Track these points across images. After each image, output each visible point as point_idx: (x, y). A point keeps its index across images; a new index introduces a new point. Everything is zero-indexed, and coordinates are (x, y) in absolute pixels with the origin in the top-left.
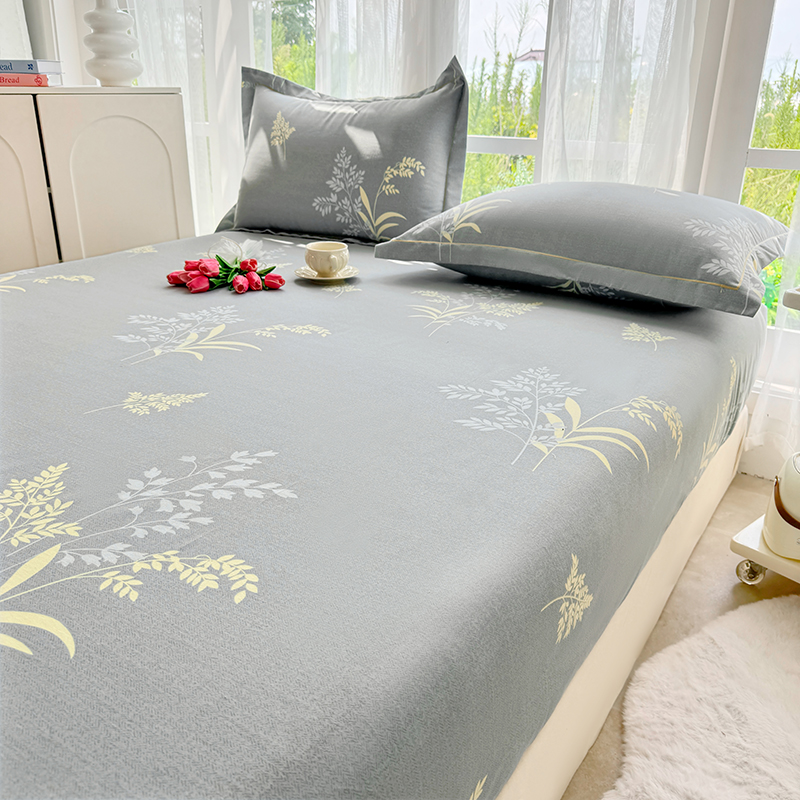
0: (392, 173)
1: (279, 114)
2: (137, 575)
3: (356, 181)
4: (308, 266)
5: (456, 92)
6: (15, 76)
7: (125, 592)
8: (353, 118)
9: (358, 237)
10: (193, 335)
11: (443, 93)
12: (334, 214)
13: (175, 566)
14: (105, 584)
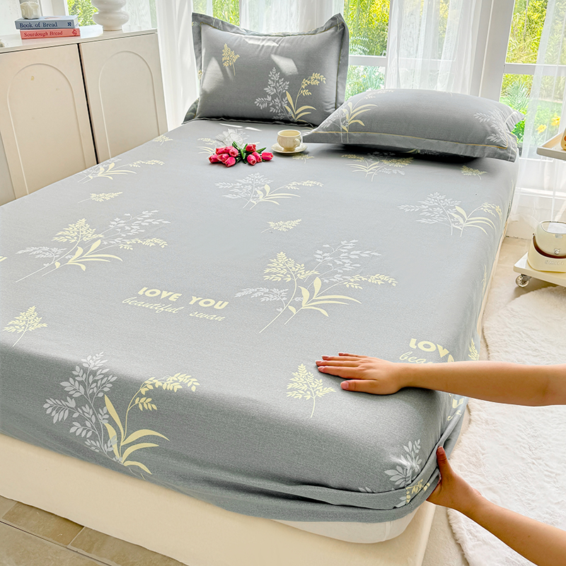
0: (306, 83)
1: (226, 45)
2: (355, 282)
3: (284, 88)
4: (278, 145)
5: (340, 33)
6: (59, 31)
7: (356, 287)
8: (277, 50)
9: (282, 121)
10: (259, 192)
11: (333, 34)
12: (269, 107)
13: (363, 279)
14: (348, 286)
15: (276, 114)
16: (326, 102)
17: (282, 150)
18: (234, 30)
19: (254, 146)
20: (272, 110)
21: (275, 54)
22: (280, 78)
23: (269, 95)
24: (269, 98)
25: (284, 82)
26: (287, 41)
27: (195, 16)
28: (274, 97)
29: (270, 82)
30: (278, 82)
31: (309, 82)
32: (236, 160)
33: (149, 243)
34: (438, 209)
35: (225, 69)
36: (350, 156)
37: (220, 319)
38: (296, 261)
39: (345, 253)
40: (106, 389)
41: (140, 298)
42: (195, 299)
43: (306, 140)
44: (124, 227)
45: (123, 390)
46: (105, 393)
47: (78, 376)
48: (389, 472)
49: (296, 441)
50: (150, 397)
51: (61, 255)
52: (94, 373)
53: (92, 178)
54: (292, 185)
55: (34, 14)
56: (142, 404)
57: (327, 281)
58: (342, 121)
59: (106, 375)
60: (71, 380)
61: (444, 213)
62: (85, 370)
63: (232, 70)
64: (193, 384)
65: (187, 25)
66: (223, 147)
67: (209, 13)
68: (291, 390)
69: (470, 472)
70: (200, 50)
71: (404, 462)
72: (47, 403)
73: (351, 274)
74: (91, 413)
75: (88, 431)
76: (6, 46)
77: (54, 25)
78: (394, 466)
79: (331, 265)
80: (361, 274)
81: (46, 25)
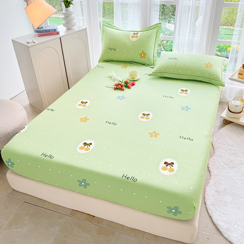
6: (51, 33)
77: (49, 31)
81: (46, 31)
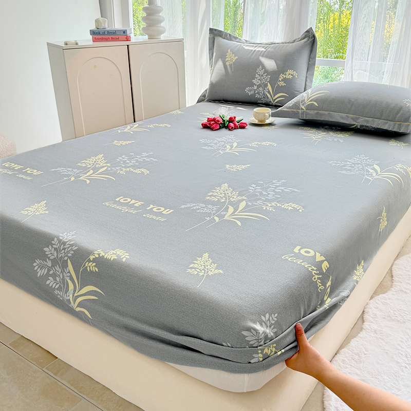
0: (283, 77)
1: (229, 50)
2: (271, 206)
3: (266, 80)
4: (254, 118)
5: (311, 42)
6: (117, 37)
7: (270, 210)
8: (264, 53)
9: (264, 104)
10: (228, 147)
11: (305, 42)
12: (255, 94)
13: (278, 205)
14: (264, 208)
15: (260, 99)
16: (296, 91)
17: (257, 122)
18: (237, 40)
19: (235, 118)
20: (257, 96)
21: (263, 56)
22: (264, 73)
23: (256, 85)
24: (255, 87)
25: (267, 76)
26: (272, 47)
27: (211, 30)
28: (259, 86)
29: (257, 76)
30: (262, 75)
31: (284, 76)
32: (220, 126)
33: (138, 171)
34: (360, 165)
35: (227, 67)
36: (306, 128)
37: (163, 220)
38: (233, 190)
39: (273, 187)
40: (70, 255)
41: (115, 202)
42: (151, 206)
43: (273, 115)
44: (126, 161)
45: (80, 256)
46: (69, 257)
47: (55, 244)
48: (245, 333)
49: (183, 303)
50: (95, 262)
51: (77, 174)
52: (64, 243)
53: (119, 132)
54: (254, 144)
55: (103, 25)
56: (90, 267)
57: (250, 204)
58: (302, 103)
59: (72, 245)
60: (50, 247)
61: (363, 169)
62: (60, 241)
63: (231, 67)
64: (125, 257)
65: (205, 36)
66: (212, 117)
67: (221, 28)
68: (192, 268)
69: (351, 365)
70: (213, 54)
71: (258, 327)
72: (36, 262)
73: (270, 201)
74: (60, 271)
75: (57, 284)
76: (79, 44)
77: (114, 32)
78: (249, 329)
79: (258, 194)
80: (278, 202)
81: (109, 33)
